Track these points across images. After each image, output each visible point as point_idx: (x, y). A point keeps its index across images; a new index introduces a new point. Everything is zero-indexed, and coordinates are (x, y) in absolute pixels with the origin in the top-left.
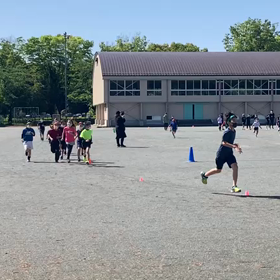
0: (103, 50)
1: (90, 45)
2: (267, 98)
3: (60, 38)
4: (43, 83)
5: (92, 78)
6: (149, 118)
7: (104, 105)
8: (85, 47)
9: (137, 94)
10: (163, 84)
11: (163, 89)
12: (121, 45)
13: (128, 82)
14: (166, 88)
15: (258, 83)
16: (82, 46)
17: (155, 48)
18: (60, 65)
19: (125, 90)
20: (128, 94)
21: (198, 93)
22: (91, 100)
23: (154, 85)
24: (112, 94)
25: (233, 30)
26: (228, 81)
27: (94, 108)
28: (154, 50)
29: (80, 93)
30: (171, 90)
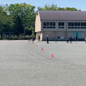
0: (39, 10)
3: (22, 5)
4: (15, 23)
5: (35, 21)
6: (59, 37)
7: (41, 32)
8: (32, 9)
9: (54, 27)
10: (65, 24)
11: (65, 26)
12: (46, 8)
16: (31, 8)
17: (60, 9)
18: (22, 16)
19: (49, 26)
22: (34, 30)
23: (61, 24)
24: (44, 27)
27: (35, 33)
28: (59, 10)
29: (29, 27)
30: (68, 26)
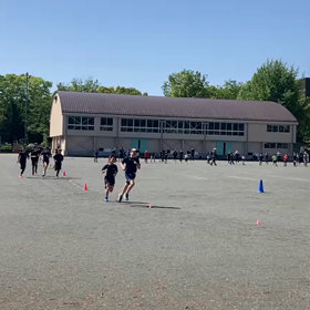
0: (60, 89)
1: (50, 85)
2: (201, 137)
3: (23, 78)
4: (6, 116)
5: (49, 113)
6: (101, 150)
7: (62, 137)
8: (45, 87)
9: (92, 128)
10: (114, 121)
11: (114, 126)
12: (75, 86)
13: (84, 119)
14: (116, 125)
15: (193, 124)
16: (42, 85)
18: (21, 101)
19: (81, 125)
20: (84, 128)
21: (143, 130)
22: (48, 133)
23: (107, 122)
24: (70, 128)
25: (171, 79)
26: (169, 122)
27: (50, 140)
28: (103, 92)
29: (38, 126)
30: (120, 126)
